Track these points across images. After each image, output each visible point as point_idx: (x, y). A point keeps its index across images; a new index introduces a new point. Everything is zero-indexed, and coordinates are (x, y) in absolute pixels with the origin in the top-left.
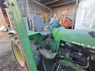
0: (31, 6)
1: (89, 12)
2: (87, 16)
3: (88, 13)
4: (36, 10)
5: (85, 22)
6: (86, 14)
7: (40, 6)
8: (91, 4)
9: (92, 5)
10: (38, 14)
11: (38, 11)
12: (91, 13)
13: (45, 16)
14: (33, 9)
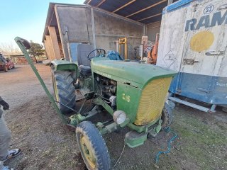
0: (100, 24)
1: (176, 32)
2: (173, 40)
3: (174, 36)
4: (110, 30)
5: (170, 53)
6: (171, 37)
7: (119, 21)
8: (177, 20)
9: (179, 21)
10: (112, 37)
11: (113, 31)
12: (178, 35)
13: (124, 41)
14: (104, 28)
